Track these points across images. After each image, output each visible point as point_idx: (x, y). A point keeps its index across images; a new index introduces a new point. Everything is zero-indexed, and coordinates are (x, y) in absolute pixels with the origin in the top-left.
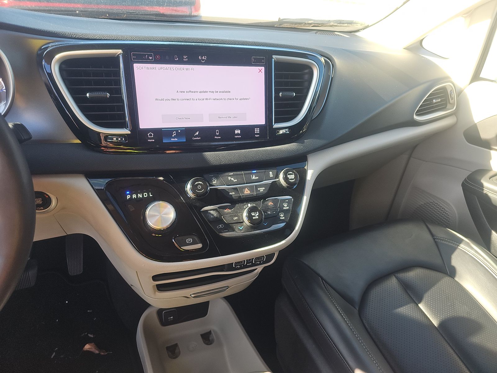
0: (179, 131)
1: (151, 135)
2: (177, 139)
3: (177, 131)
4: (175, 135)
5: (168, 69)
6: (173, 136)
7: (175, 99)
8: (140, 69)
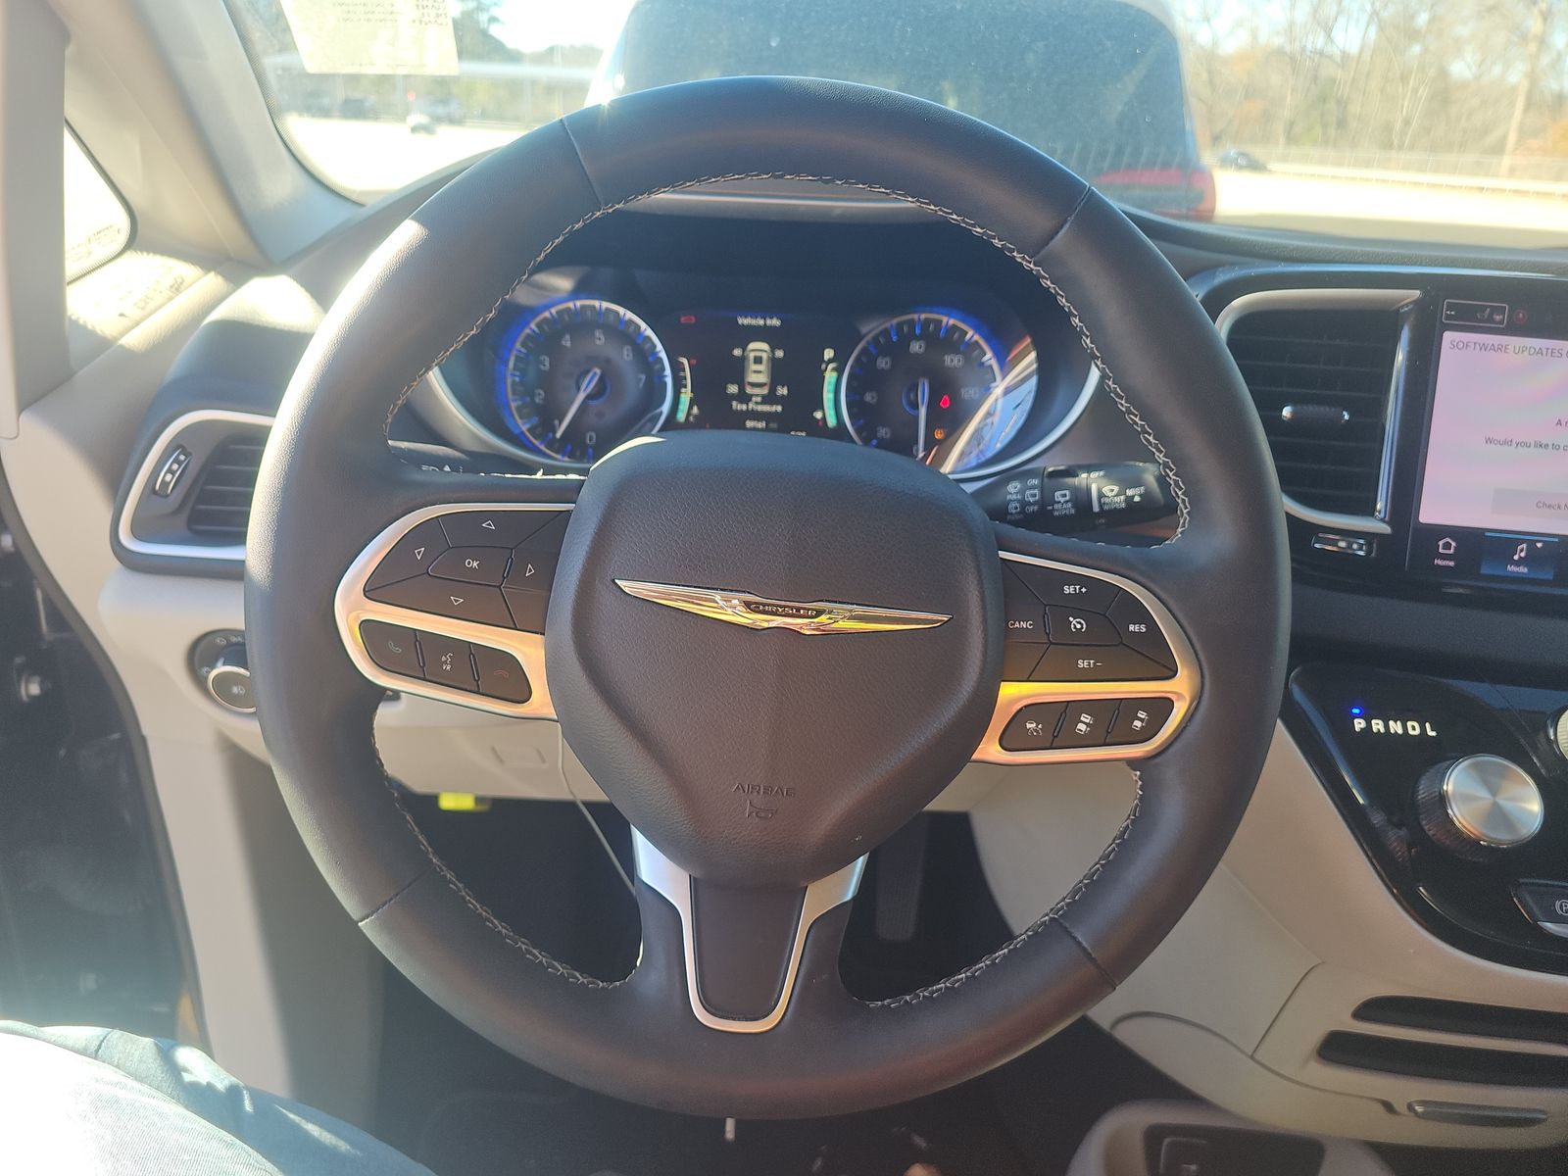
0: (1539, 545)
1: (1447, 546)
2: (1526, 570)
3: (1531, 544)
4: (1523, 554)
5: (1545, 353)
6: (1516, 557)
7: (1547, 446)
8: (1457, 350)
